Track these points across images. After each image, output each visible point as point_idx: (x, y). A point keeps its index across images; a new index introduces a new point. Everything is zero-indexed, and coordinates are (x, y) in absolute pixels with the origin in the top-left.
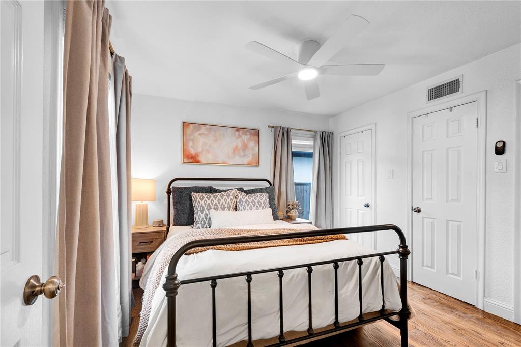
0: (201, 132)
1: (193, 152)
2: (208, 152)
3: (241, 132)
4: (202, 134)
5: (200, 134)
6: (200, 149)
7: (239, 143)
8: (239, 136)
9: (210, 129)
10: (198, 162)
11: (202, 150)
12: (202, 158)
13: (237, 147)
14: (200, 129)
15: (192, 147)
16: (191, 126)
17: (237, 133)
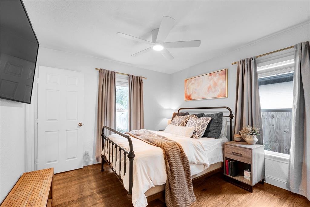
0: (192, 83)
1: (188, 94)
2: (195, 93)
3: (213, 75)
4: (192, 84)
5: (191, 84)
6: (191, 92)
7: (211, 83)
8: (212, 79)
9: (196, 79)
10: (191, 99)
11: (193, 93)
12: (192, 97)
13: (210, 86)
14: (191, 81)
15: (188, 92)
16: (188, 81)
17: (210, 77)
